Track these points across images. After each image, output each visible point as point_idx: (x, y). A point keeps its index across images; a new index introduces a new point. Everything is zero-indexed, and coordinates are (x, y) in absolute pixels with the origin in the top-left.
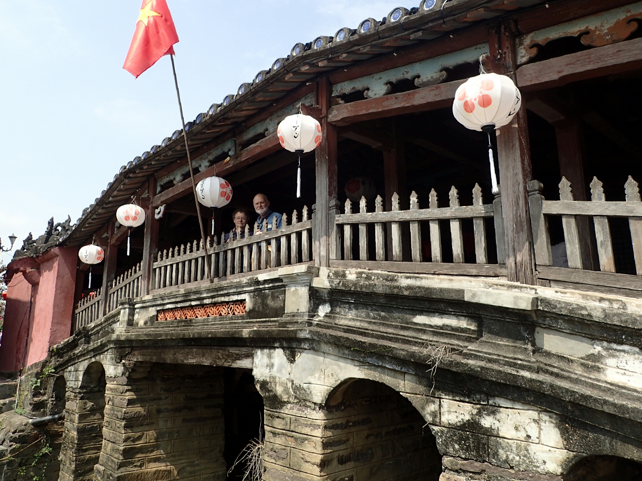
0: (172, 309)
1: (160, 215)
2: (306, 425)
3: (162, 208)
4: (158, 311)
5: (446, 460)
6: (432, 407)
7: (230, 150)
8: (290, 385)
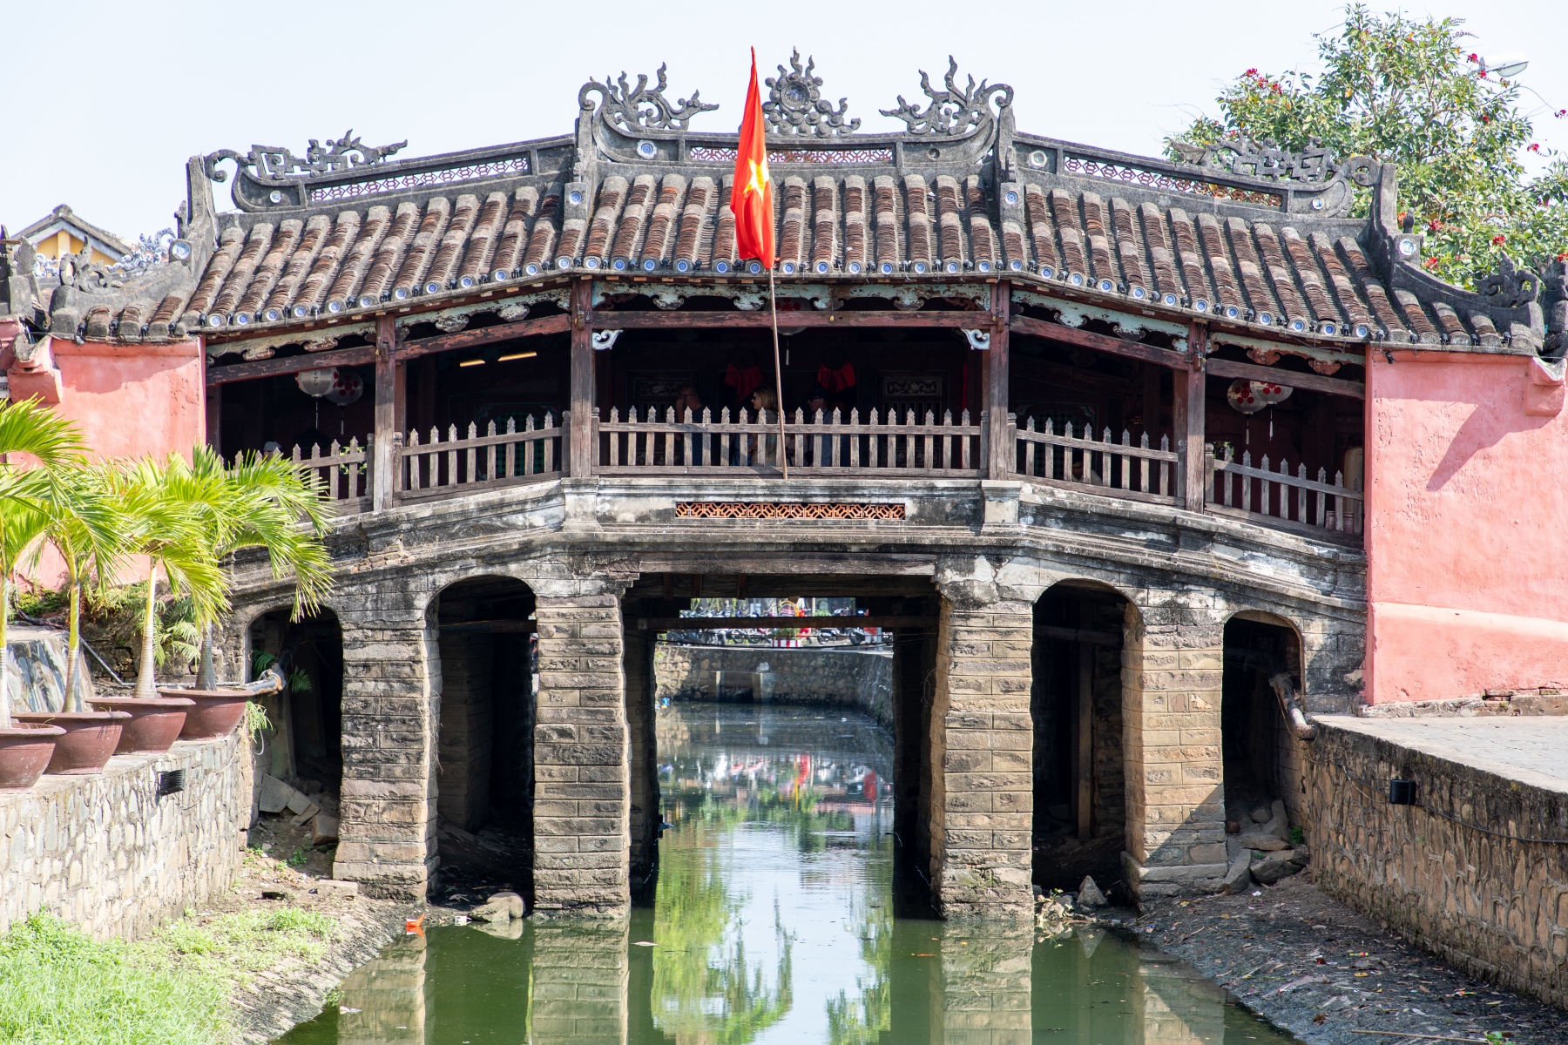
0: (718, 504)
1: (609, 344)
2: (1014, 620)
3: (614, 335)
4: (678, 504)
5: (1149, 628)
6: (1141, 595)
7: (817, 299)
8: (994, 587)
